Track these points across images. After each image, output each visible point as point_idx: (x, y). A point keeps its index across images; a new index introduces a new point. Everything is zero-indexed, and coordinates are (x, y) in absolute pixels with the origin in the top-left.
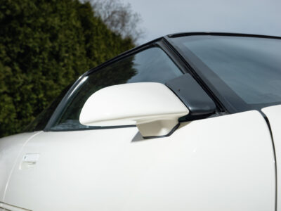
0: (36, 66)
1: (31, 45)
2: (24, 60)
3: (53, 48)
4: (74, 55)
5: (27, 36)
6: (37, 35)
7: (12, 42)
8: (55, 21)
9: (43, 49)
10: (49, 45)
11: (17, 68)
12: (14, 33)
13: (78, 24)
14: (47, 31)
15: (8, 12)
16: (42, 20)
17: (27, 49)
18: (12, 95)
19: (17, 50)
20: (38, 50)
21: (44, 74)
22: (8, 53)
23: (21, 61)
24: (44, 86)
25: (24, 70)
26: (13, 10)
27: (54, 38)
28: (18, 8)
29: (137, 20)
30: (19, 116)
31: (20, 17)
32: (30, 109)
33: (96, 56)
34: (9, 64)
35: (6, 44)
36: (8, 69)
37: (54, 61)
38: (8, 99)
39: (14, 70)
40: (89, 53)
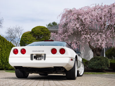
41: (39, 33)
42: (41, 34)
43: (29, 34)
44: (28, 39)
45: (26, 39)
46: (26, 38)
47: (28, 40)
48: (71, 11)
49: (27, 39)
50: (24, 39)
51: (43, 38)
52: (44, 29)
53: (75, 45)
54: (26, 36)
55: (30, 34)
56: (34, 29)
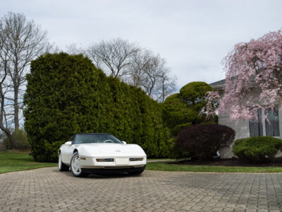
0: (88, 112)
1: (85, 105)
2: (83, 111)
3: (95, 104)
4: (106, 103)
5: (84, 102)
6: (88, 101)
7: (79, 105)
9: (90, 106)
10: (93, 104)
12: (79, 102)
13: (110, 89)
14: (92, 99)
15: (77, 95)
16: (90, 95)
17: (84, 107)
18: (79, 123)
19: (80, 107)
21: (91, 114)
22: (78, 109)
24: (91, 119)
25: (83, 114)
27: (94, 101)
28: (80, 93)
30: (82, 131)
31: (81, 96)
32: (86, 128)
33: (119, 101)
34: (78, 113)
37: (95, 109)
38: (78, 125)
40: (115, 100)
44: (173, 107)
46: (169, 106)
48: (246, 46)
50: (166, 107)
52: (200, 87)
53: (248, 112)
54: (170, 103)
55: (178, 97)
56: (184, 88)
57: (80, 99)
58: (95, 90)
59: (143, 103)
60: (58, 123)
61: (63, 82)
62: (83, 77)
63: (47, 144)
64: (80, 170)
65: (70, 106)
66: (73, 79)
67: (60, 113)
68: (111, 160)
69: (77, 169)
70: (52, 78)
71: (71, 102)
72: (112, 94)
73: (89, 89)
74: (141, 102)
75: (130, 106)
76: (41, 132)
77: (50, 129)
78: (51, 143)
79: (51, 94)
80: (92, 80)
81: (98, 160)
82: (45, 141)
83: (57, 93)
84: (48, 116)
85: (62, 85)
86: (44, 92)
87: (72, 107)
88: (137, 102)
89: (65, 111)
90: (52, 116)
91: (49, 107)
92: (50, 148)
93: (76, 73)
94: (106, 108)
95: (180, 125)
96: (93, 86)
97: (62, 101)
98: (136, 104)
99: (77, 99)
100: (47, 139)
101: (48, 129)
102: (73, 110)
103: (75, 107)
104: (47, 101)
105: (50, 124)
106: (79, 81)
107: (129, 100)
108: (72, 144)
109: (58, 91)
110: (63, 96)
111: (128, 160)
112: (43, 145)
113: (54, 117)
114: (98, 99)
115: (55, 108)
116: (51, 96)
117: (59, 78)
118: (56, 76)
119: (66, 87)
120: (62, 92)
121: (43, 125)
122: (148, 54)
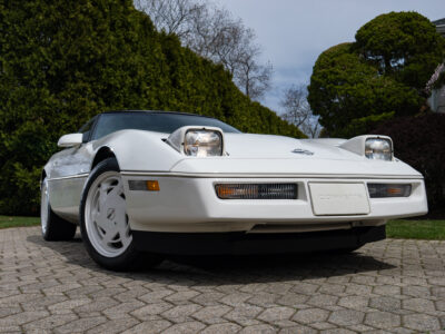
0: (118, 99)
1: (112, 83)
2: (108, 95)
3: (133, 83)
4: (157, 86)
5: (109, 76)
6: (118, 73)
7: (97, 81)
8: (136, 59)
9: (123, 85)
10: (129, 81)
11: (102, 102)
12: (98, 74)
13: (163, 57)
14: (128, 69)
15: (92, 57)
16: (123, 60)
17: (110, 86)
19: (100, 87)
20: (119, 86)
21: (126, 106)
22: (94, 90)
23: (105, 96)
25: (108, 104)
26: (96, 54)
27: (133, 75)
28: (100, 53)
29: (250, 37)
31: (103, 59)
33: (182, 85)
34: (96, 100)
35: (91, 82)
36: (94, 103)
37: (135, 95)
39: (98, 104)
40: (175, 83)
41: (391, 42)
42: (401, 42)
43: (346, 52)
44: (343, 74)
45: (333, 77)
46: (331, 72)
47: (342, 76)
49: (337, 74)
50: (324, 76)
51: (414, 62)
52: (414, 22)
54: (333, 64)
55: (351, 51)
56: (366, 27)
57: (98, 66)
58: (134, 50)
59: (227, 96)
60: (46, 122)
61: (57, 23)
62: (105, 16)
63: (21, 173)
64: (127, 241)
65: (76, 82)
66: (81, 17)
67: (50, 99)
68: (291, 190)
69: (109, 237)
70: (29, 15)
71: (77, 73)
72: (168, 68)
73: (119, 45)
74: (224, 94)
75: (203, 98)
76: (7, 144)
77: (27, 137)
78: (30, 170)
79: (28, 52)
80: (126, 26)
81: (223, 191)
82: (17, 165)
83: (42, 49)
84: (23, 107)
85: (55, 32)
86: (12, 48)
87: (81, 84)
88: (216, 94)
89: (63, 94)
90: (31, 105)
91: (25, 83)
92: (29, 181)
93: (89, 4)
94: (157, 98)
95: (363, 119)
96: (128, 41)
97: (57, 70)
98: (214, 96)
99: (92, 67)
100: (22, 160)
101: (23, 137)
102: (82, 92)
103: (87, 85)
104: (19, 71)
105: (28, 123)
106: (95, 24)
107: (202, 86)
108: (85, 141)
109: (45, 45)
110: (58, 57)
111: (363, 190)
112: (11, 175)
113: (36, 107)
114: (141, 73)
115: (40, 85)
116: (28, 59)
117: (47, 16)
118: (39, 10)
119: (65, 36)
120: (54, 49)
121: (11, 127)
122: (221, 17)
